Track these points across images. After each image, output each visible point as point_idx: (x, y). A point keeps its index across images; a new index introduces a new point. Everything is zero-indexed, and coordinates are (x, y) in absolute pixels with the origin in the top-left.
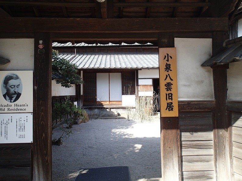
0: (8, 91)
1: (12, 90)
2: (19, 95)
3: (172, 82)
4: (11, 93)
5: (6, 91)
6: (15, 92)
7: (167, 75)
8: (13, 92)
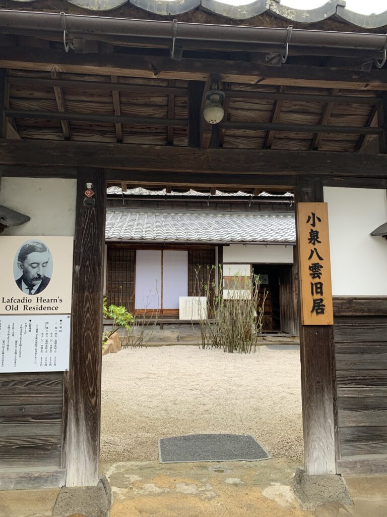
1: (33, 273)
2: (45, 282)
3: (321, 263)
4: (31, 277)
6: (39, 275)
7: (313, 250)
8: (36, 276)
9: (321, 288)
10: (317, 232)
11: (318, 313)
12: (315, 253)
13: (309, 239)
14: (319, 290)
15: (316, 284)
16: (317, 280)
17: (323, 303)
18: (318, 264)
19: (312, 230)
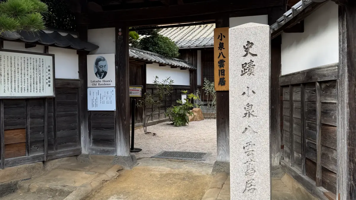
0: (98, 70)
1: (101, 70)
7: (221, 53)
8: (102, 71)
9: (224, 72)
10: (223, 43)
11: (222, 85)
12: (221, 55)
13: (219, 47)
14: (223, 74)
15: (222, 70)
16: (222, 68)
18: (223, 60)
19: (220, 42)
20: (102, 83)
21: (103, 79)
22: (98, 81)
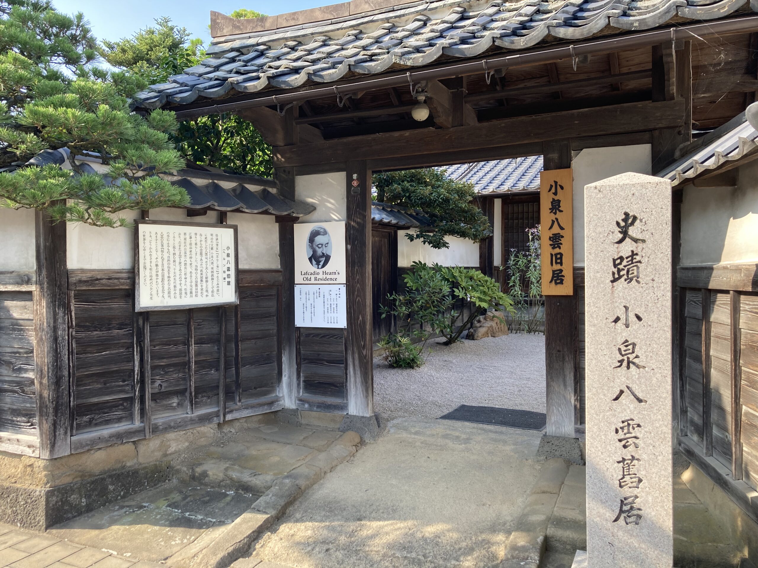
0: (314, 252)
1: (319, 252)
2: (327, 258)
3: (562, 233)
4: (318, 255)
5: (312, 253)
7: (554, 219)
8: (321, 254)
9: (561, 258)
10: (559, 201)
11: (556, 283)
12: (556, 223)
13: (550, 209)
14: (559, 261)
15: (556, 255)
16: (557, 250)
17: (563, 274)
18: (559, 234)
19: (553, 199)
20: (320, 276)
21: (324, 269)
22: (314, 273)
